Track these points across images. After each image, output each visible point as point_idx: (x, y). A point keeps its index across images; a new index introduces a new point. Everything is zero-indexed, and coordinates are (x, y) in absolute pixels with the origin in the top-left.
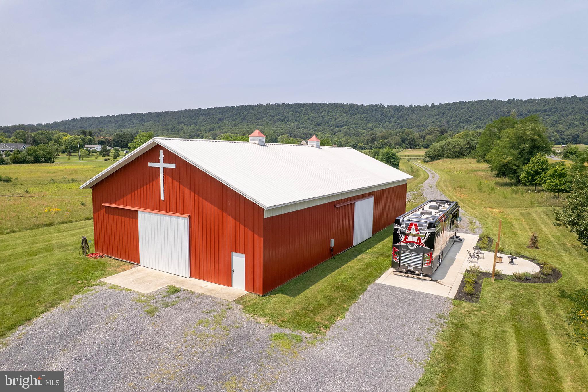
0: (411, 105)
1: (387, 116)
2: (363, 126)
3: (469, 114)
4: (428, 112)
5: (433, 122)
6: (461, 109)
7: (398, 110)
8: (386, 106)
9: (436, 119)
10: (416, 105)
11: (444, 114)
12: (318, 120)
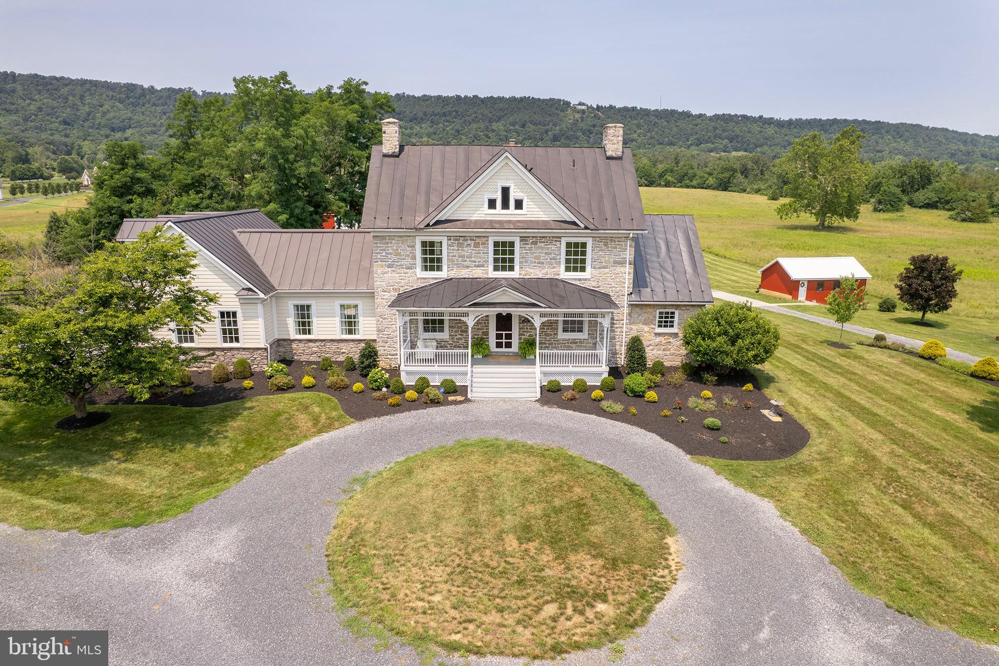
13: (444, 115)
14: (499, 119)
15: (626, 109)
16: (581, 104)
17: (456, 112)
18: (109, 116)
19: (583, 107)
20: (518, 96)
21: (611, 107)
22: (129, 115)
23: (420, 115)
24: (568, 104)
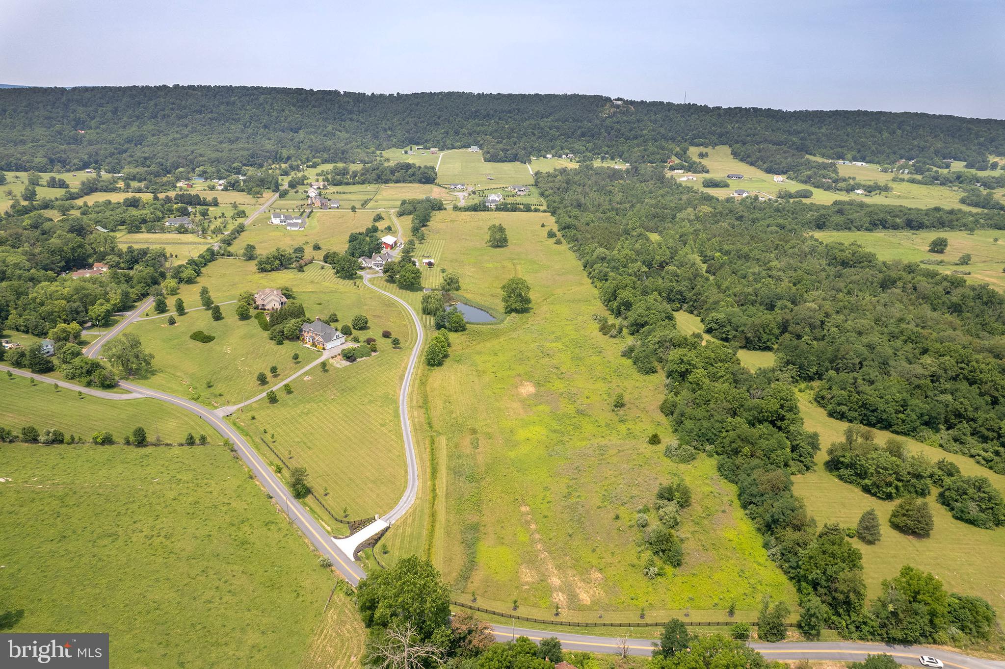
0: (373, 94)
1: (346, 110)
2: (323, 131)
3: (438, 113)
4: (394, 106)
5: (401, 124)
6: (430, 106)
7: (358, 101)
8: (342, 93)
9: (404, 120)
10: (379, 93)
11: (411, 111)
12: (265, 119)
13: (510, 112)
14: (550, 115)
15: (654, 104)
16: (619, 99)
17: (518, 110)
18: (290, 119)
19: (620, 102)
20: (569, 93)
21: (642, 101)
22: (300, 119)
23: (492, 112)
24: (608, 99)
